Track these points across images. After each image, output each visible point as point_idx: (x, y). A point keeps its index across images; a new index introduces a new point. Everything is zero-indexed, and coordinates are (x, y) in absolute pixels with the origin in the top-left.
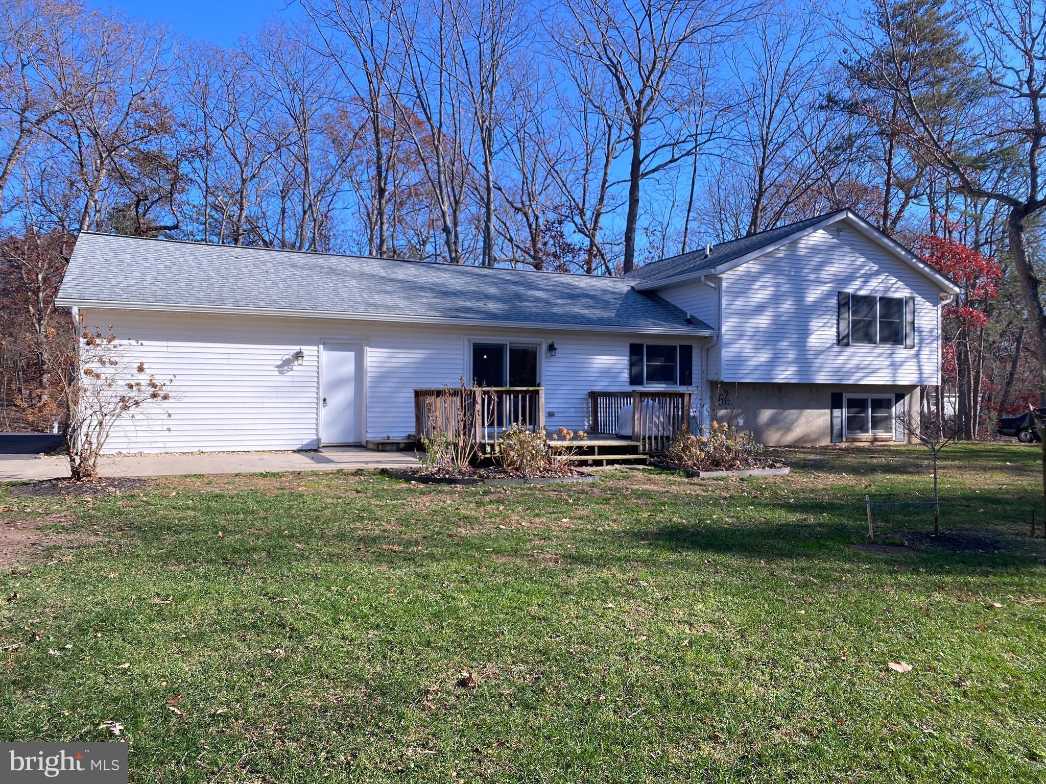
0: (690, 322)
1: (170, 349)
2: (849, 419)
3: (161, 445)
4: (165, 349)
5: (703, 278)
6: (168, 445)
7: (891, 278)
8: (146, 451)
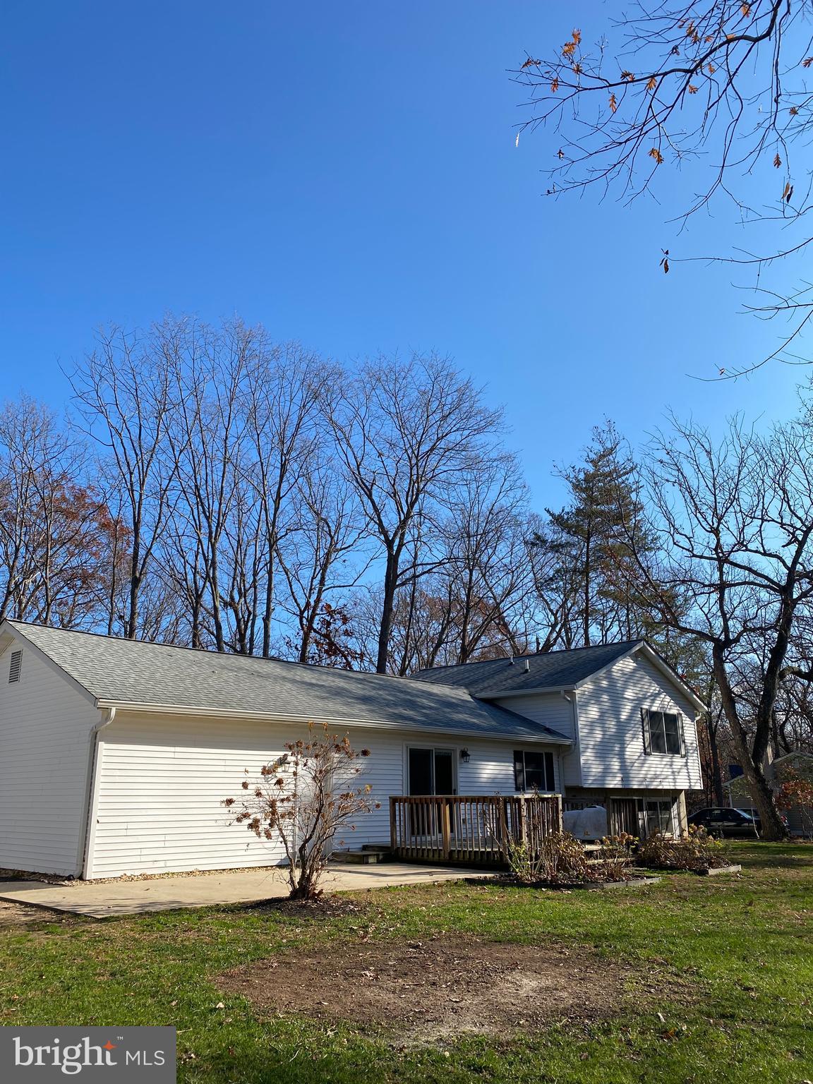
0: (549, 731)
1: (177, 755)
2: (650, 819)
3: (162, 864)
4: (172, 755)
5: (562, 692)
6: (169, 864)
7: (667, 697)
8: (149, 872)
